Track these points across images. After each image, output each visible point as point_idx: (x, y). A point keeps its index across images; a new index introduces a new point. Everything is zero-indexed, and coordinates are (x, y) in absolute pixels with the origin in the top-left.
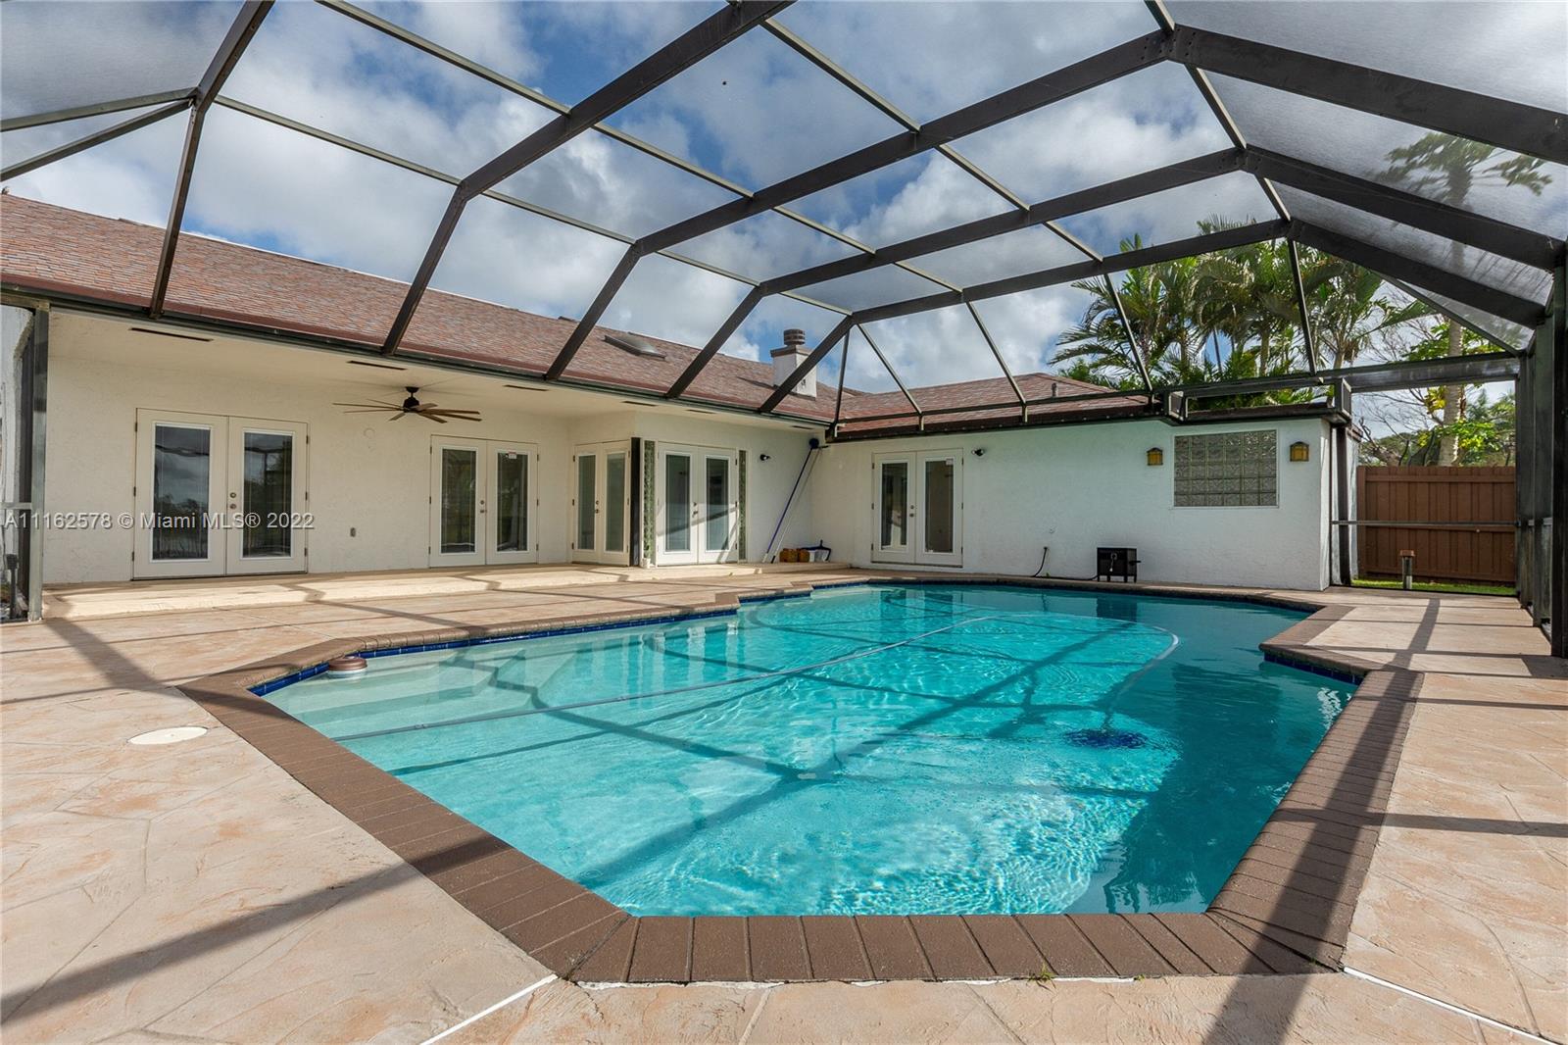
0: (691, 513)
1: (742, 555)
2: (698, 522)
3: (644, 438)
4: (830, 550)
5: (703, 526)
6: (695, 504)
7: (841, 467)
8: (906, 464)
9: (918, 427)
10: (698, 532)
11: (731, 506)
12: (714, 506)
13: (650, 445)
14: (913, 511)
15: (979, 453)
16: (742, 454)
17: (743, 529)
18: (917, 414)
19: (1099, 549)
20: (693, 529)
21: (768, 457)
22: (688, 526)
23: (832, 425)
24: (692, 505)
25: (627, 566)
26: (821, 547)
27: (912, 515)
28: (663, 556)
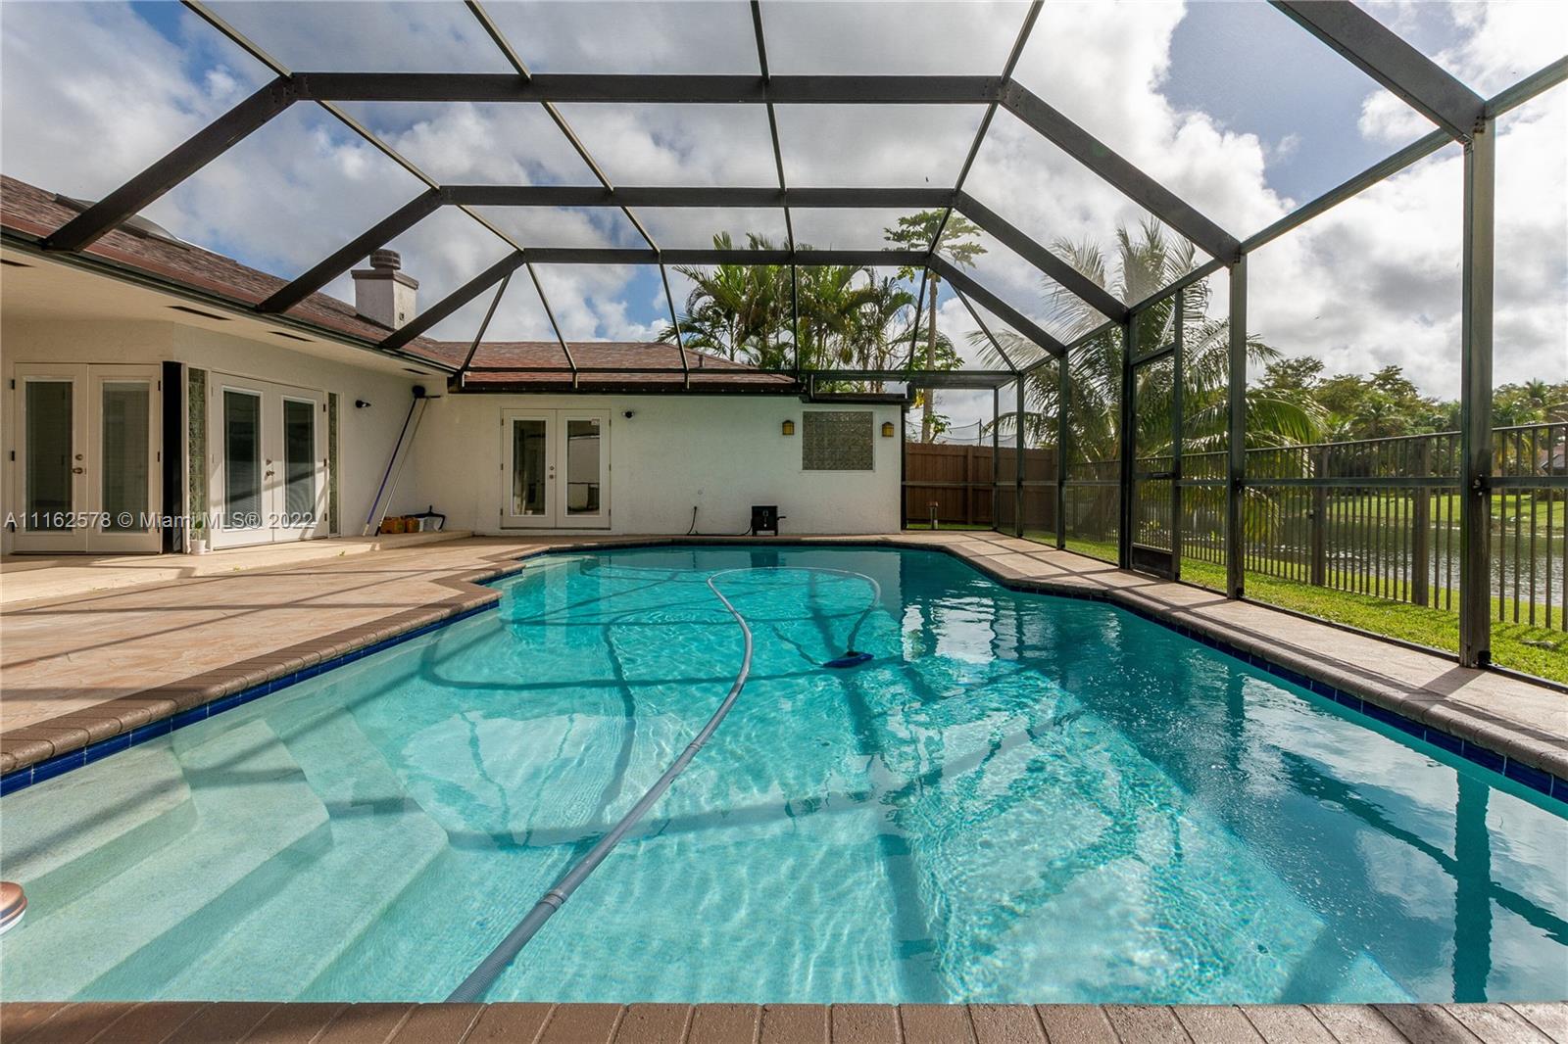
0: (263, 474)
1: (333, 529)
2: (273, 486)
3: (189, 362)
4: (443, 517)
5: (280, 492)
6: (269, 462)
7: (457, 421)
8: (544, 422)
9: (571, 384)
10: (273, 499)
11: (319, 465)
12: (293, 465)
13: (197, 376)
14: (553, 473)
15: (629, 415)
16: (332, 397)
17: (333, 495)
18: (571, 370)
19: (753, 508)
20: (266, 496)
21: (368, 405)
22: (258, 492)
23: (458, 374)
24: (263, 462)
25: (158, 553)
26: (431, 514)
27: (551, 477)
28: (220, 536)
